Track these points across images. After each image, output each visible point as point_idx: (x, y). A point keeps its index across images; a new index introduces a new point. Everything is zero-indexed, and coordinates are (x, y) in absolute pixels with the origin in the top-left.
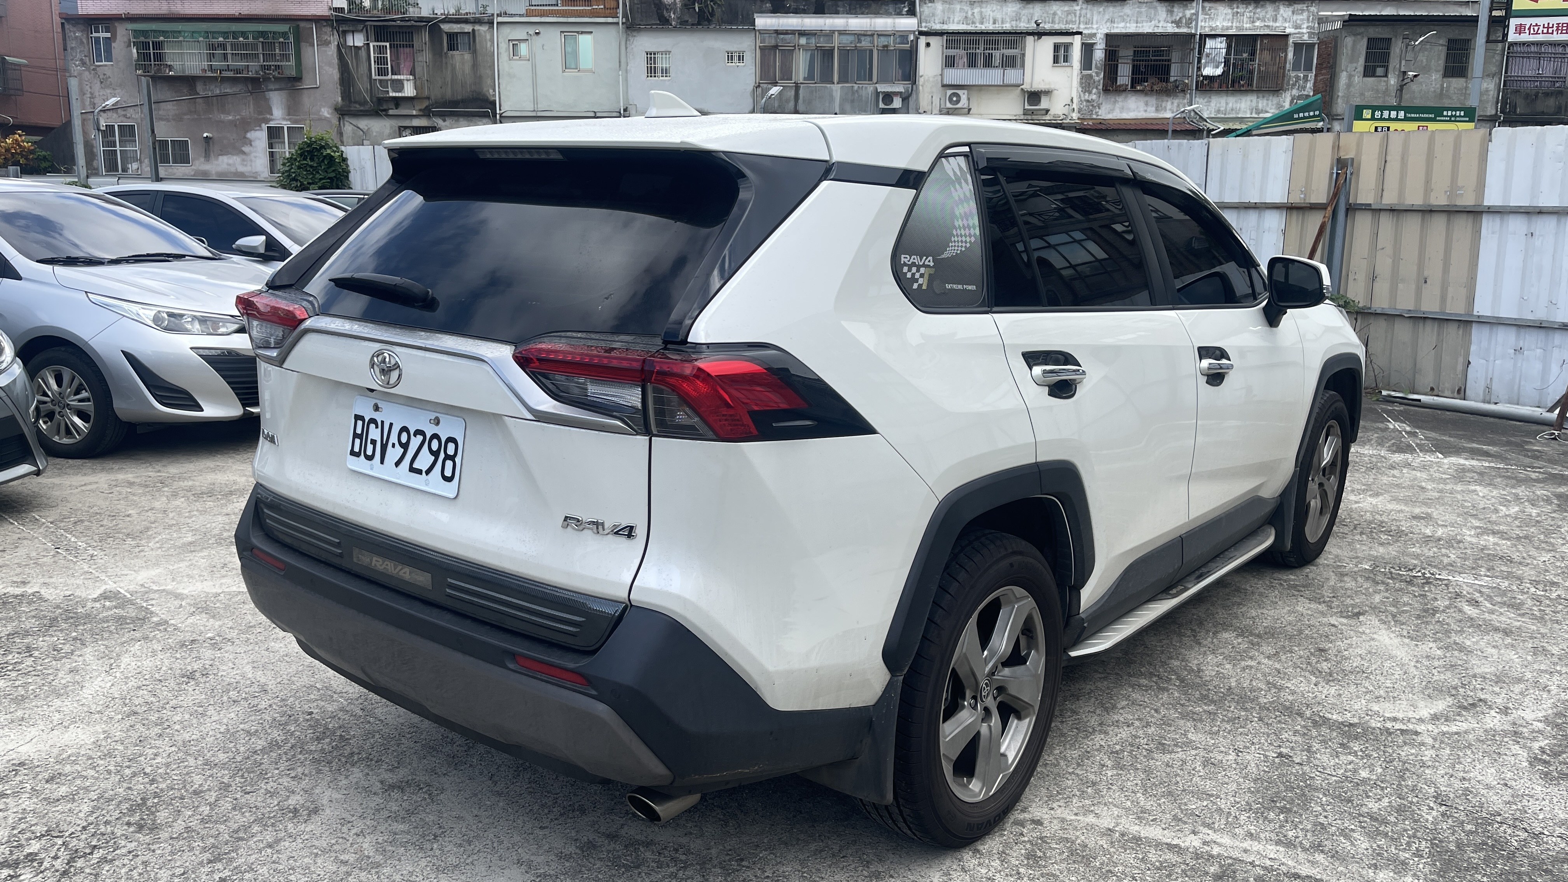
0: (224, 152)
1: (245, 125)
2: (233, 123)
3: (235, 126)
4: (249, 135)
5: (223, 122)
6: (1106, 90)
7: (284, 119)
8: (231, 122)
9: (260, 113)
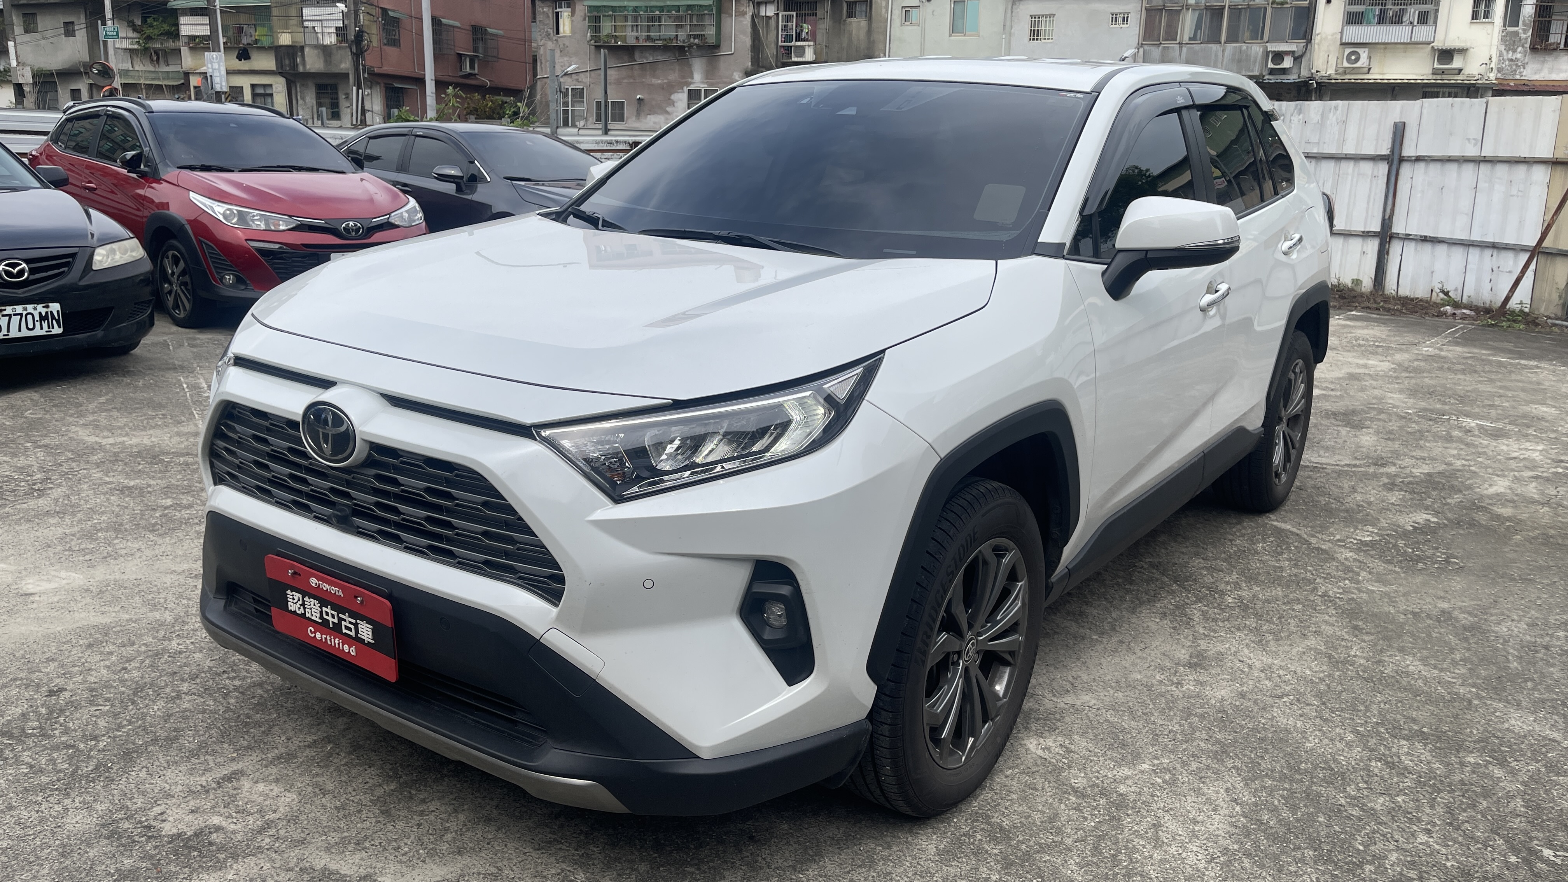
0: (652, 112)
1: (670, 89)
2: (661, 87)
3: (663, 88)
4: (673, 97)
5: (652, 85)
6: (1533, 49)
7: (703, 83)
8: (660, 84)
9: (684, 77)
